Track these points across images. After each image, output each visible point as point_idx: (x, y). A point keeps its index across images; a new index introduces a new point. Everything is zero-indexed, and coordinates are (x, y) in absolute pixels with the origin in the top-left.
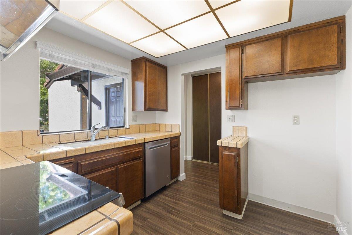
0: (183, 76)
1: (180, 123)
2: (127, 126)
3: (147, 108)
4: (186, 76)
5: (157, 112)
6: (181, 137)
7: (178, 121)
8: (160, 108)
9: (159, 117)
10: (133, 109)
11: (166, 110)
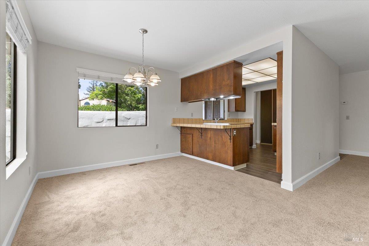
0: (255, 93)
1: (253, 118)
2: (226, 119)
3: (237, 110)
4: (257, 93)
5: (239, 112)
6: (253, 125)
7: (252, 117)
8: (242, 110)
9: (241, 115)
10: (229, 111)
11: (245, 111)
